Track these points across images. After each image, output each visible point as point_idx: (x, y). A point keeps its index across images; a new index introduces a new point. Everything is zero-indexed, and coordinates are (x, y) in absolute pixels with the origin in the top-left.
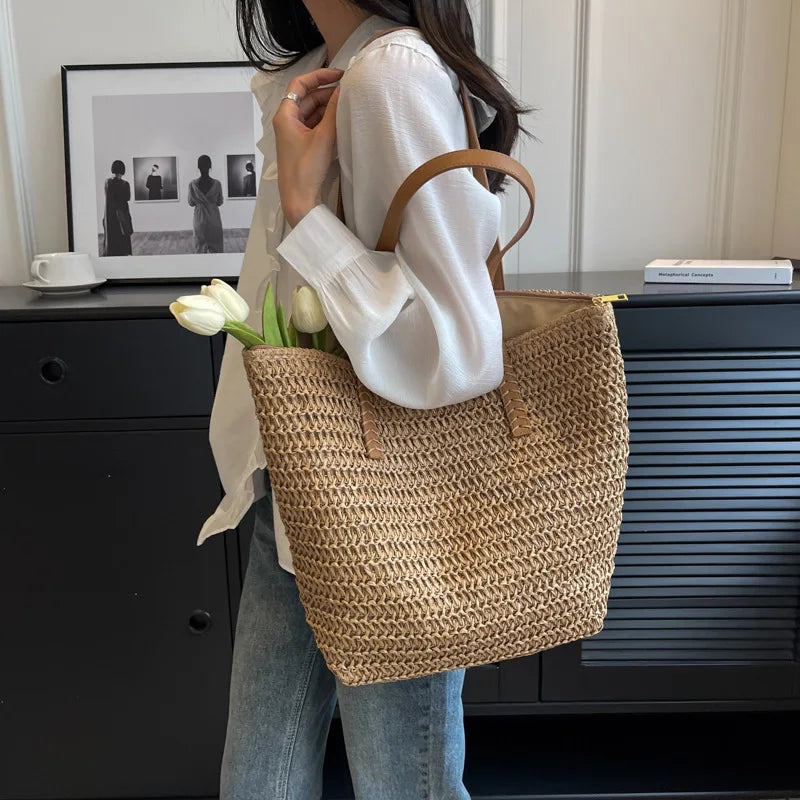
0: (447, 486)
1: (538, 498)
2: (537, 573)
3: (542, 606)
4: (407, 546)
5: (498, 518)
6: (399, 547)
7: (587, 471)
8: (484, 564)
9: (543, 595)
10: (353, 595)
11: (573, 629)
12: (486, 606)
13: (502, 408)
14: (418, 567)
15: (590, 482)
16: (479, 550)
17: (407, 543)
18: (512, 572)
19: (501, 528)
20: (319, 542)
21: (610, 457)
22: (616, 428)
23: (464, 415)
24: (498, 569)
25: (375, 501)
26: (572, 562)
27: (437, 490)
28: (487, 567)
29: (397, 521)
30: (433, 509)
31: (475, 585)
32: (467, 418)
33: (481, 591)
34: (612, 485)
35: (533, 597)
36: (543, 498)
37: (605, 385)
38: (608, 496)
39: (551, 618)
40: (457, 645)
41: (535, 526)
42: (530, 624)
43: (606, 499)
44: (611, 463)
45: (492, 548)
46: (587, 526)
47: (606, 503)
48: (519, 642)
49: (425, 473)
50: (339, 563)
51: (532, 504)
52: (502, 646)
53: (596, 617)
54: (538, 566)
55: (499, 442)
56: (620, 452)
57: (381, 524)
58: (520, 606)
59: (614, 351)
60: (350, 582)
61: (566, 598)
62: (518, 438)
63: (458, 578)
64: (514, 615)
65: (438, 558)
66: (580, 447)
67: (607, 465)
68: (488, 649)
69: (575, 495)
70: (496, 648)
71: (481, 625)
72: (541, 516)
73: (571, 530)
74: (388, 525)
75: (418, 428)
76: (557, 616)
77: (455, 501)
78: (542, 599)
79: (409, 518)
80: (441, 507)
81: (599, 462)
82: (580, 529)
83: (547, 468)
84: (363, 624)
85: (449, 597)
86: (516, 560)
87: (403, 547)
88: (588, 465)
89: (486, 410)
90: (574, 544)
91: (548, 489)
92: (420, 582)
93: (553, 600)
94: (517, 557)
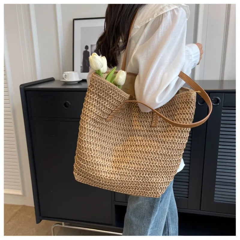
0: (126, 135)
1: (150, 147)
2: (142, 169)
3: (140, 181)
4: (106, 148)
5: (136, 149)
6: (103, 148)
7: (169, 143)
8: (126, 161)
9: (142, 177)
10: (85, 156)
11: (150, 193)
12: (122, 173)
13: (152, 117)
14: (107, 155)
15: (169, 147)
16: (126, 156)
17: (106, 147)
18: (134, 166)
19: (135, 152)
20: (81, 137)
21: (178, 141)
22: (184, 132)
23: (140, 116)
24: (130, 164)
25: (101, 132)
26: (155, 170)
27: (123, 135)
28: (126, 162)
29: (105, 140)
30: (119, 141)
31: (121, 166)
32: (141, 118)
33: (122, 169)
34: (176, 150)
35: (138, 176)
36: (152, 147)
37: (185, 117)
38: (173, 153)
39: (143, 186)
40: (110, 183)
41: (146, 155)
42: (136, 185)
43: (172, 154)
44: (177, 143)
45: (130, 157)
46: (163, 161)
47: (172, 155)
48: (131, 190)
49: (121, 130)
50: (84, 145)
51: (148, 148)
52: (125, 189)
53: (159, 192)
54: (143, 167)
55: (147, 127)
56: (182, 140)
57: (100, 139)
58: (133, 178)
59: (192, 108)
60: (85, 152)
61: (149, 181)
62: (153, 127)
63: (117, 163)
64: (131, 180)
65: (114, 155)
66: (170, 135)
67: (176, 143)
68: (120, 188)
69: (162, 149)
70: (123, 189)
71: (119, 179)
72: (149, 152)
73: (157, 160)
74: (102, 140)
75: (125, 116)
76: (145, 186)
77: (126, 140)
78: (141, 178)
79: (110, 141)
80: (122, 141)
81: (174, 141)
82: (160, 161)
83: (157, 138)
84: (85, 166)
85: (112, 167)
86: (136, 163)
87: (105, 148)
88: (170, 141)
89: (147, 117)
90: (157, 164)
91: (154, 145)
92: (105, 160)
93: (145, 180)
94: (137, 162)
